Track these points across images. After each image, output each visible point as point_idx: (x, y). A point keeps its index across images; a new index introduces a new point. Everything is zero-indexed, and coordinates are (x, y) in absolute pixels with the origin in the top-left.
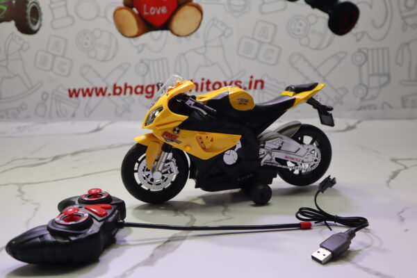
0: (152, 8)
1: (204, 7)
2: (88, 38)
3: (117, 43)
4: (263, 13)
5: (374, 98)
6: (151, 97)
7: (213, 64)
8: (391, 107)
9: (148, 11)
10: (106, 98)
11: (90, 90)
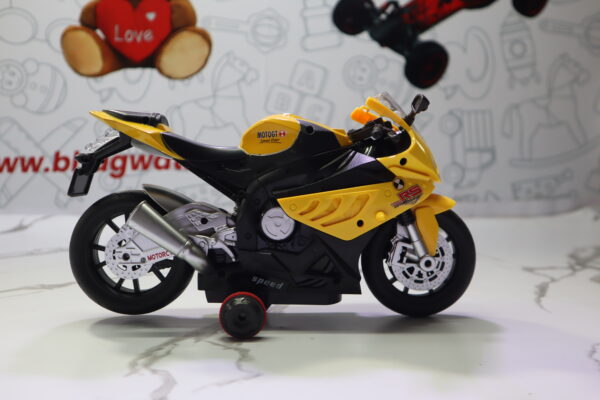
0: (128, 32)
1: (214, 36)
2: (13, 74)
3: (65, 84)
4: (306, 50)
5: (472, 184)
6: (121, 175)
7: (226, 125)
8: (497, 198)
9: (122, 34)
10: (39, 175)
11: (12, 162)
